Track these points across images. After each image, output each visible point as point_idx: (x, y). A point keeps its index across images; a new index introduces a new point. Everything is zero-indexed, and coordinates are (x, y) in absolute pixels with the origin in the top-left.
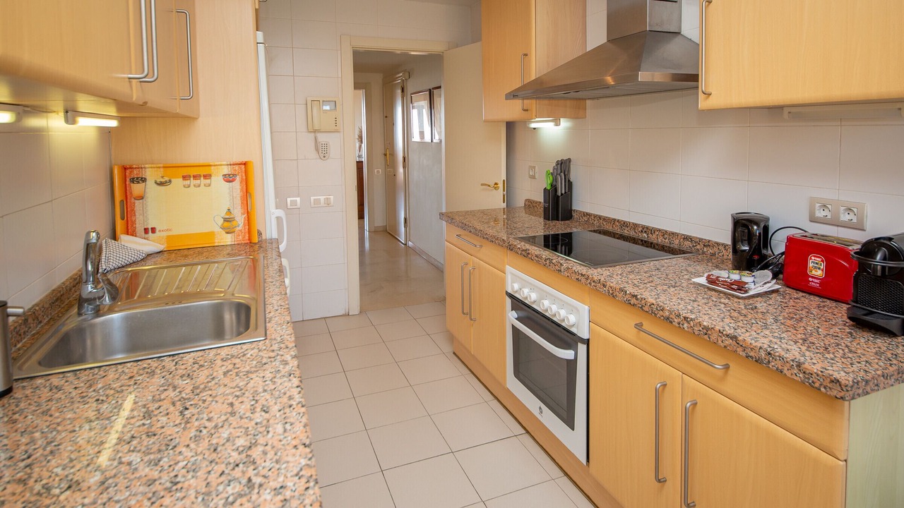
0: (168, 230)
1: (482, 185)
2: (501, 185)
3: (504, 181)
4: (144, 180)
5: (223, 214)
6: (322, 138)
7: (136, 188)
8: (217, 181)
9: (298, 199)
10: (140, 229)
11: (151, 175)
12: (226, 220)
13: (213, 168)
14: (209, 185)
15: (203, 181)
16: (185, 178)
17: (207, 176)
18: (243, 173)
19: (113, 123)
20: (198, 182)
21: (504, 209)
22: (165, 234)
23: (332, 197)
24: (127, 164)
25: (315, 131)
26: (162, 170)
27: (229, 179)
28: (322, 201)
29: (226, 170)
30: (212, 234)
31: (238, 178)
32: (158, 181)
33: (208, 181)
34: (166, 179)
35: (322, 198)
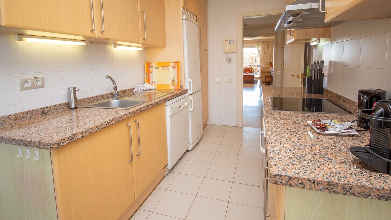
0: (158, 83)
1: (292, 76)
2: (300, 76)
3: (302, 74)
4: (153, 67)
5: (172, 79)
6: (229, 55)
7: (151, 69)
8: (171, 68)
9: (220, 79)
10: (151, 82)
11: (154, 65)
12: (173, 81)
13: (170, 63)
14: (169, 69)
15: (167, 68)
16: (163, 67)
17: (168, 66)
18: (177, 66)
19: (141, 49)
20: (165, 68)
21: (301, 88)
22: (157, 84)
23: (232, 79)
24: (148, 62)
25: (227, 53)
26: (157, 64)
27: (174, 67)
28: (229, 80)
29: (173, 64)
30: (168, 85)
31: (176, 67)
32: (156, 67)
33: (168, 68)
34: (158, 67)
35: (229, 79)
